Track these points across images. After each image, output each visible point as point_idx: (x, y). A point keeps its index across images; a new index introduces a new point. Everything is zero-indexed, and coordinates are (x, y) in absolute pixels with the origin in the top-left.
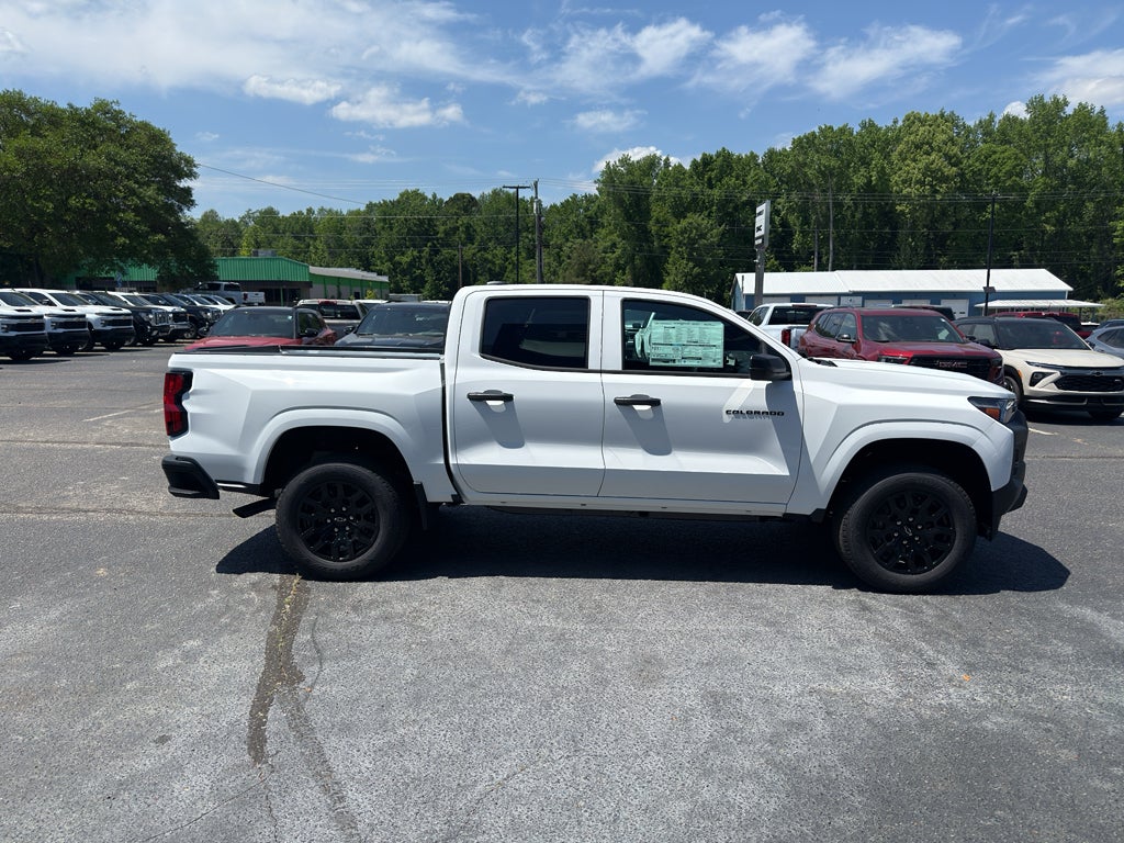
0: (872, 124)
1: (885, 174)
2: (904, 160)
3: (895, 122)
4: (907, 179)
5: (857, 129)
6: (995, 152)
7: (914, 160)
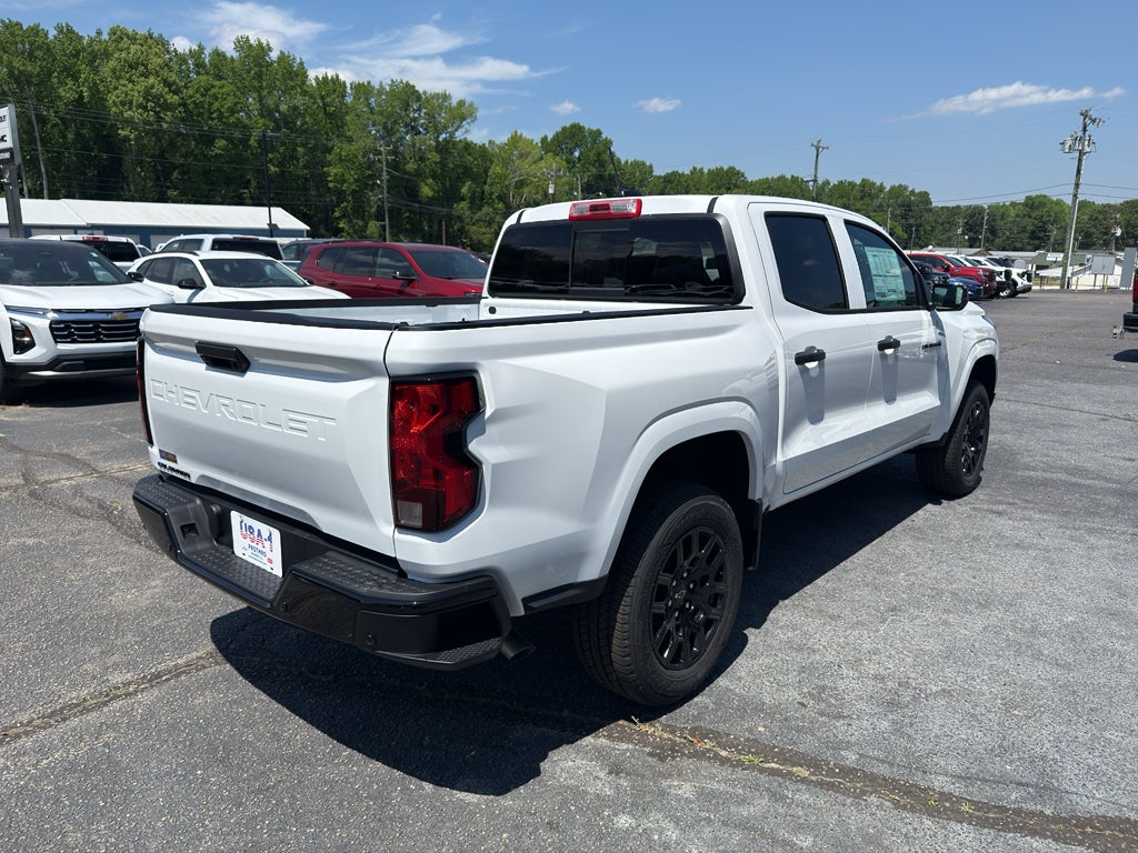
0: (70, 31)
1: (98, 91)
2: (118, 78)
3: (99, 33)
4: (126, 100)
5: (52, 33)
6: (213, 86)
7: (131, 81)
